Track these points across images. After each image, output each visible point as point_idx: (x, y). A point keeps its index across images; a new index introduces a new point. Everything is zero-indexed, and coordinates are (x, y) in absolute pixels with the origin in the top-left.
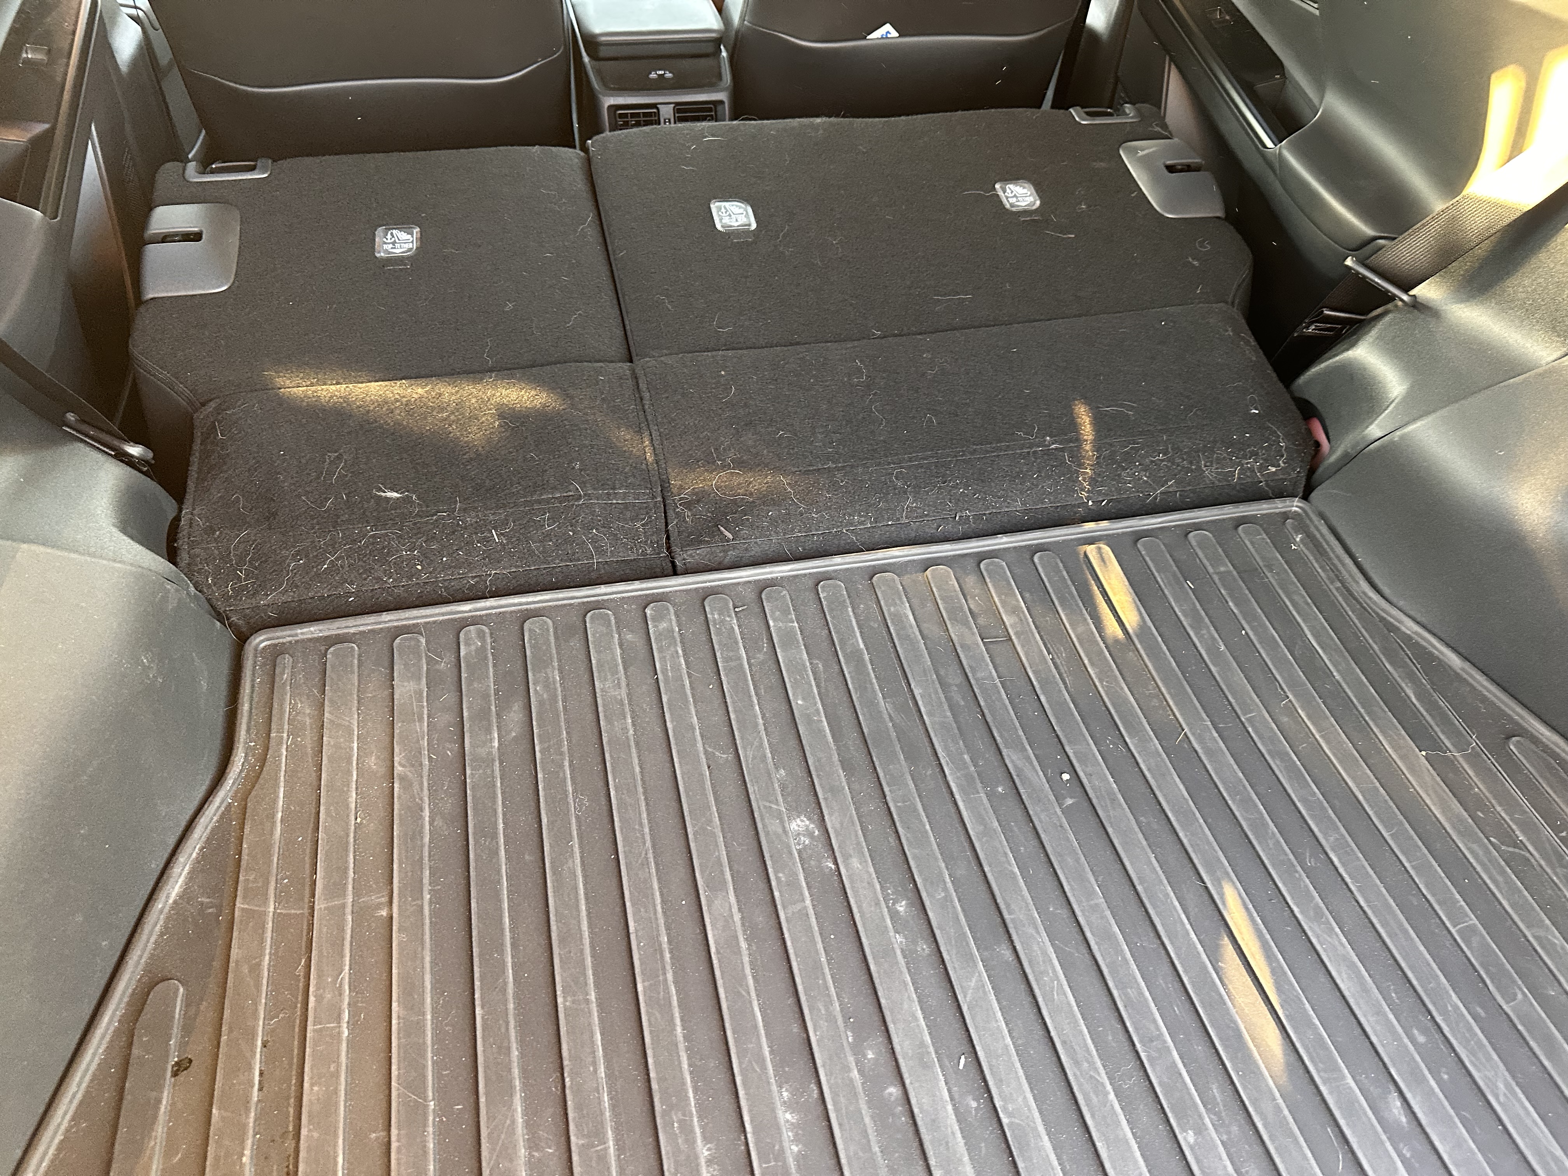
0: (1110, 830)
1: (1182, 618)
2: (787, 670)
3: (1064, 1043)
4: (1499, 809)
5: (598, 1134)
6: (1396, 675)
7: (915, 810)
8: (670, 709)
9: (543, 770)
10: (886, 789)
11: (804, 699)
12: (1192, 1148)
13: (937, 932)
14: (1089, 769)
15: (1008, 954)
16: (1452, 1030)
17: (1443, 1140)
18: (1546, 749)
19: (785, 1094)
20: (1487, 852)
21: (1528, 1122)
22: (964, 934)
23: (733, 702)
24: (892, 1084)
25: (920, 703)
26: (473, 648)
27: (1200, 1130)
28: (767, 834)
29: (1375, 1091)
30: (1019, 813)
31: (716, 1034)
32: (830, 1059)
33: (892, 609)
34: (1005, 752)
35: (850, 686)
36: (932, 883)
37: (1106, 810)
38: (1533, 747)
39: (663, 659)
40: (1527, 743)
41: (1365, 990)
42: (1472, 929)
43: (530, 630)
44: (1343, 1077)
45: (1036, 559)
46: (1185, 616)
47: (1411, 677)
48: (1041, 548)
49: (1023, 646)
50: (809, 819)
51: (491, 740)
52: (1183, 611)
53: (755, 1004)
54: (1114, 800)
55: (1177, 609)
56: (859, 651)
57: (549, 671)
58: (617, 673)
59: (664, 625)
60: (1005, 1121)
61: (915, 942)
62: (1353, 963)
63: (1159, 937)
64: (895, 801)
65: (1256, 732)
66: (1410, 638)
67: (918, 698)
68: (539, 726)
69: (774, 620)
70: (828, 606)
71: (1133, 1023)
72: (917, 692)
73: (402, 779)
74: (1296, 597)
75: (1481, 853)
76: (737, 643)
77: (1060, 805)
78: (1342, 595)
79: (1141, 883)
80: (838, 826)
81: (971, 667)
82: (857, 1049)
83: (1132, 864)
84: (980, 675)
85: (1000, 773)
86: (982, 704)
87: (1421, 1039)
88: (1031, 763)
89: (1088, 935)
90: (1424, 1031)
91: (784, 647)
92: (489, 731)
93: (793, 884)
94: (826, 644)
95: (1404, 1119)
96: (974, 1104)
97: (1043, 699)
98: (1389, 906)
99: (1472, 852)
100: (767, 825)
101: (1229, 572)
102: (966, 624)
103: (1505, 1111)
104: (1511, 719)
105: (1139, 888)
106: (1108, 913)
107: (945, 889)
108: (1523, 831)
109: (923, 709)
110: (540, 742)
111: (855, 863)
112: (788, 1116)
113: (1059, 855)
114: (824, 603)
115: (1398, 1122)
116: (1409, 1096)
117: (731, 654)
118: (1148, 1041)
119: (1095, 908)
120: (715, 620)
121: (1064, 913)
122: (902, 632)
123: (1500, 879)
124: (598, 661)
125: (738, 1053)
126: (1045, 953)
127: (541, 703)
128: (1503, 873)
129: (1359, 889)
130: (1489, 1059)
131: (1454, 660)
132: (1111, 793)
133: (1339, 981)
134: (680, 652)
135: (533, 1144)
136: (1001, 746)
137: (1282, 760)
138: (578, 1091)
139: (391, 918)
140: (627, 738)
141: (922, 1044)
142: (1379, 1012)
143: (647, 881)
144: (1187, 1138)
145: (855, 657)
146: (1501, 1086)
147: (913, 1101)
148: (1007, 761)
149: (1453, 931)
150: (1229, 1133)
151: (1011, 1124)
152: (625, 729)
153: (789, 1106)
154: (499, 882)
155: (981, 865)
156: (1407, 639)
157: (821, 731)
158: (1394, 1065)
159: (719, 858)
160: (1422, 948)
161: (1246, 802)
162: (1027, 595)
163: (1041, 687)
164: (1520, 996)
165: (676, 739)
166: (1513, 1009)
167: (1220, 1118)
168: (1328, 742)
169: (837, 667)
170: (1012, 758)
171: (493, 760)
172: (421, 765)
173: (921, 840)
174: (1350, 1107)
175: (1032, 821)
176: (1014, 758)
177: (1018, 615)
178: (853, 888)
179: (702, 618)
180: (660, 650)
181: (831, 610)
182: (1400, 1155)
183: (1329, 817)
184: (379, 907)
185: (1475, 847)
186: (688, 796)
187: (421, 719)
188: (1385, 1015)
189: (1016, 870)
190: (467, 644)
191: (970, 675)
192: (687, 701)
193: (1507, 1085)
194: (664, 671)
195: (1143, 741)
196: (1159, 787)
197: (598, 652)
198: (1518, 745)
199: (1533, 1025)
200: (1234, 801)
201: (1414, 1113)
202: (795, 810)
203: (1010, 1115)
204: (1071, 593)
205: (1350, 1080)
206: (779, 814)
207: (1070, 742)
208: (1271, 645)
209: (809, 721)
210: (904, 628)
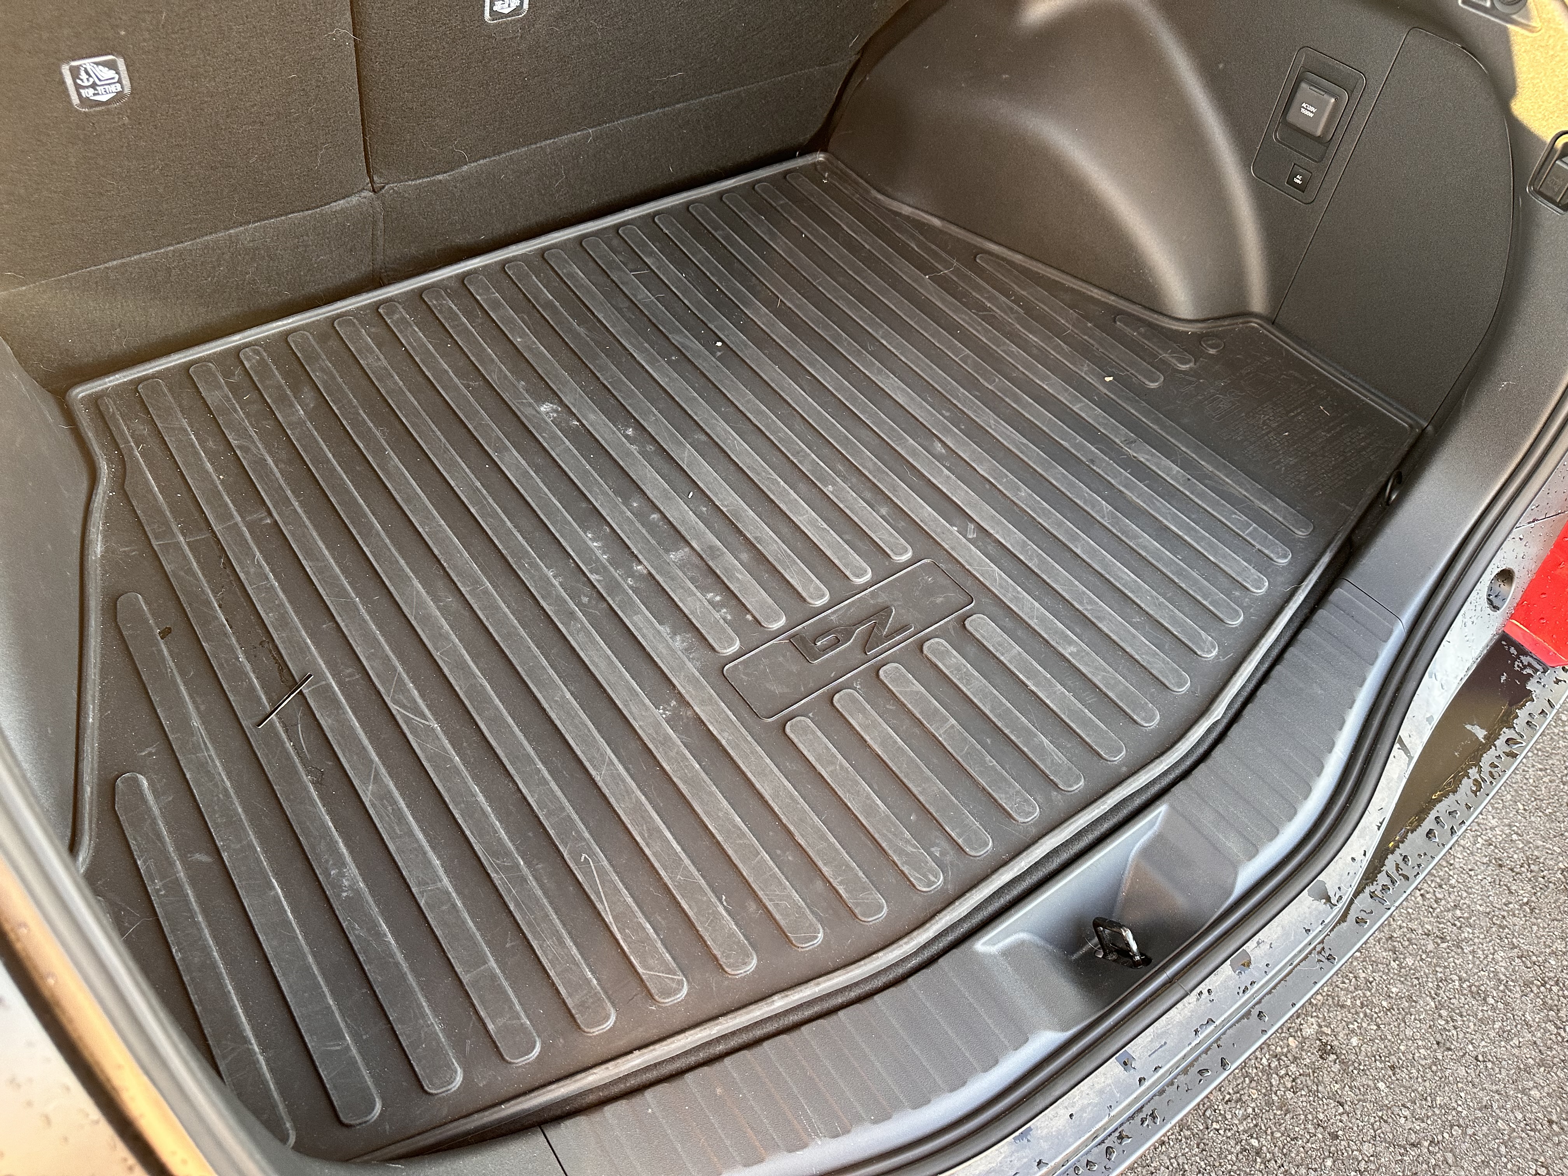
0: (748, 361)
1: (763, 236)
2: (502, 323)
3: (748, 467)
4: (974, 294)
5: (477, 582)
6: (903, 238)
7: (622, 381)
8: (424, 364)
9: (346, 419)
10: (598, 375)
11: (520, 337)
12: (832, 493)
13: (657, 437)
14: (726, 333)
15: (703, 438)
16: (963, 405)
17: (965, 452)
18: (998, 256)
19: (589, 535)
20: (971, 317)
21: (1008, 433)
22: (674, 434)
23: (470, 351)
24: (653, 513)
25: (604, 322)
26: (254, 361)
27: (834, 484)
28: (526, 417)
29: (926, 443)
30: (690, 367)
31: (534, 521)
32: (611, 510)
33: (565, 271)
34: (670, 336)
35: (552, 323)
36: (645, 414)
37: (741, 351)
38: (990, 257)
39: (406, 337)
40: (986, 256)
41: (913, 399)
42: (968, 356)
43: (294, 341)
44: (908, 441)
45: (656, 220)
46: (765, 234)
47: (913, 237)
48: (657, 213)
49: (664, 274)
50: (551, 403)
51: (297, 411)
52: (762, 232)
53: (553, 499)
54: (746, 345)
55: (759, 232)
56: (551, 301)
57: (321, 362)
58: (374, 352)
59: (396, 316)
60: (724, 510)
61: (644, 447)
62: (904, 389)
63: (790, 405)
64: (606, 379)
65: (824, 288)
66: (909, 217)
67: (602, 319)
68: (329, 395)
69: (480, 295)
70: (517, 278)
71: (786, 448)
72: (600, 316)
73: (240, 447)
74: (833, 209)
75: (967, 318)
76: (458, 315)
77: (714, 357)
78: (861, 201)
79: (773, 382)
80: (573, 401)
81: (632, 294)
82: (626, 502)
83: (765, 374)
84: (639, 297)
85: (671, 349)
86: (647, 313)
87: (947, 414)
88: (689, 338)
89: (749, 415)
90: (948, 410)
91: (494, 309)
92: (292, 406)
93: (554, 437)
94: (524, 303)
95: (944, 451)
96: (705, 509)
97: (686, 302)
98: (918, 357)
99: (963, 320)
100: (525, 413)
101: (787, 203)
102: (621, 269)
103: (996, 432)
104: (976, 246)
105: (773, 385)
106: (757, 402)
107: (655, 415)
108: (989, 302)
109: (608, 325)
110: (335, 404)
111: (592, 417)
112: (595, 544)
113: (720, 381)
114: (513, 277)
115: (941, 454)
116: (944, 439)
117: (456, 323)
118: (796, 454)
119: (749, 401)
120: (434, 305)
121: (732, 409)
122: (577, 284)
123: (979, 328)
124: (356, 348)
125: (552, 523)
126: (725, 430)
127: (325, 383)
128: (981, 324)
129: (901, 353)
130: (984, 412)
131: (936, 222)
132: (743, 342)
133: (897, 399)
134: (417, 329)
135: (436, 599)
136: (667, 334)
137: (843, 300)
138: (455, 568)
139: (276, 522)
140: (400, 387)
141: (665, 490)
142: (922, 407)
143: (452, 458)
144: (829, 490)
145: (549, 305)
146: (992, 422)
147: (668, 516)
148: (673, 341)
149: (957, 359)
150: (851, 483)
151: (728, 511)
152: (396, 383)
153: (593, 540)
154: (345, 483)
155: (673, 399)
156: (907, 218)
157: (542, 353)
158: (934, 428)
159: (498, 436)
160: (940, 372)
161: (826, 327)
162: (658, 244)
163: (683, 295)
164: (997, 380)
165: (437, 380)
166: (994, 387)
167: (845, 477)
168: (869, 284)
169: (538, 315)
170: (676, 339)
171: (304, 422)
172: (250, 436)
173: (631, 395)
174: (914, 452)
175: (698, 369)
176: (678, 338)
177: (655, 257)
178: (595, 429)
179: (424, 307)
180: (401, 332)
181: (520, 281)
182: (944, 466)
183: (877, 323)
184: (261, 519)
185: (963, 316)
186: (460, 409)
187: (236, 411)
188: (925, 407)
189: (696, 395)
190: (248, 359)
191: (634, 299)
192: (434, 357)
193: (995, 420)
194: (410, 343)
195: (756, 311)
196: (772, 331)
197: (353, 343)
198: (981, 258)
199: (1005, 391)
200: (819, 328)
201: (948, 446)
202: (541, 401)
203: (726, 506)
204: (686, 236)
205: (911, 441)
206: (530, 405)
207: (710, 322)
208: (823, 239)
209: (530, 349)
210: (577, 280)
